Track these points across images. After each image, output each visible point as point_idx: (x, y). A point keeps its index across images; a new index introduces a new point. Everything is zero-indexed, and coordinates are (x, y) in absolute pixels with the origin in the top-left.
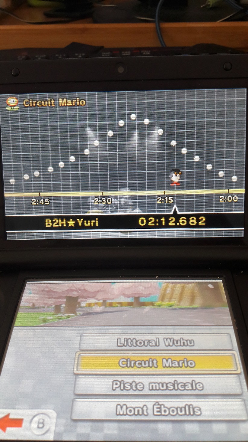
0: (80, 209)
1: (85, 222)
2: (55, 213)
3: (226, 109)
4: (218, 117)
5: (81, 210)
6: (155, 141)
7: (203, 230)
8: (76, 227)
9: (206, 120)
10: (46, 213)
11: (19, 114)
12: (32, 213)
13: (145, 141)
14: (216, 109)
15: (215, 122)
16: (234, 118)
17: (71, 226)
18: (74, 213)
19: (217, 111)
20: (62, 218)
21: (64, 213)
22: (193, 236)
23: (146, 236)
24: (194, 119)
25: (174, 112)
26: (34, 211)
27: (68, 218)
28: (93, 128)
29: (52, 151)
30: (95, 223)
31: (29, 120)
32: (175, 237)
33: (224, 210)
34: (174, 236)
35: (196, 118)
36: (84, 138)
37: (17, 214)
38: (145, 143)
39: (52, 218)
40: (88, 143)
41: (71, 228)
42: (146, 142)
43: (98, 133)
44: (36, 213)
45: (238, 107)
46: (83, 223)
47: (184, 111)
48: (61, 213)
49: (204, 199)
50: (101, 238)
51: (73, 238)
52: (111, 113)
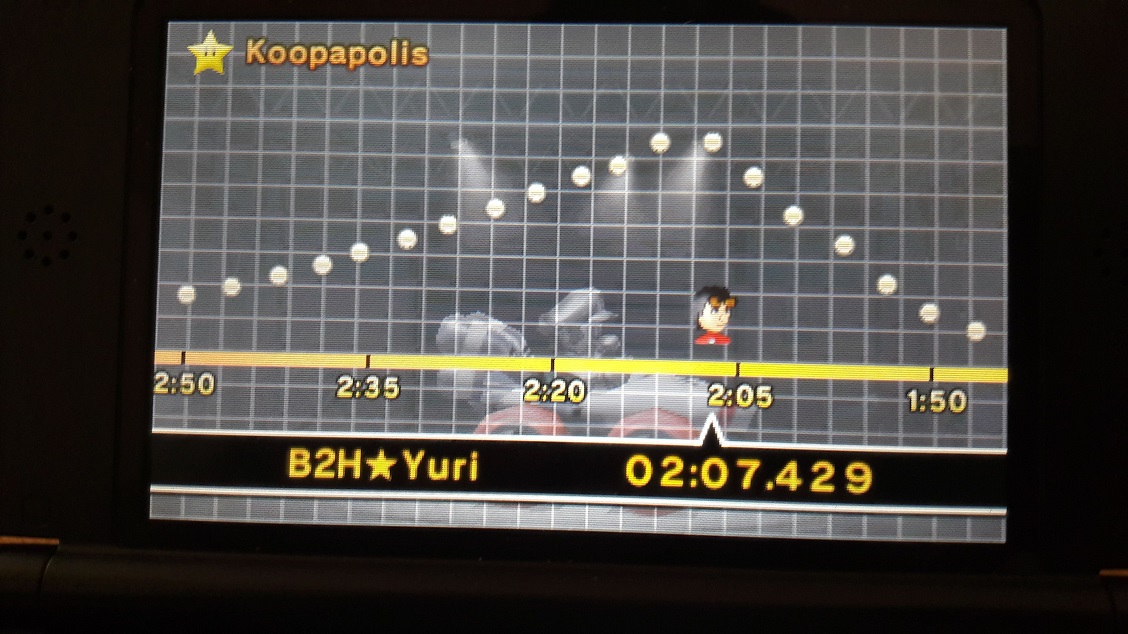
0: (416, 417)
1: (432, 463)
2: (325, 427)
3: (937, 94)
4: (910, 119)
5: (420, 422)
6: (690, 189)
7: (861, 514)
8: (398, 479)
9: (868, 126)
10: (292, 427)
11: (230, 86)
12: (245, 426)
13: (655, 188)
14: (902, 93)
15: (902, 135)
16: (966, 123)
17: (380, 478)
18: (393, 428)
19: (908, 99)
20: (350, 446)
21: (359, 428)
22: (825, 531)
23: (651, 526)
24: (829, 122)
25: (759, 98)
26: (251, 418)
27: (370, 448)
28: (480, 140)
29: (333, 212)
30: (465, 470)
31: (262, 107)
32: (759, 534)
33: (935, 441)
34: (754, 528)
35: (834, 119)
36: (445, 171)
37: (193, 424)
38: (655, 197)
39: (313, 445)
40: (460, 190)
41: (380, 484)
42: (660, 192)
43: (494, 157)
44: (259, 426)
45: (977, 88)
46: (423, 468)
47: (794, 96)
48: (347, 428)
49: (866, 399)
50: (485, 525)
51: (383, 523)
52: (541, 96)
